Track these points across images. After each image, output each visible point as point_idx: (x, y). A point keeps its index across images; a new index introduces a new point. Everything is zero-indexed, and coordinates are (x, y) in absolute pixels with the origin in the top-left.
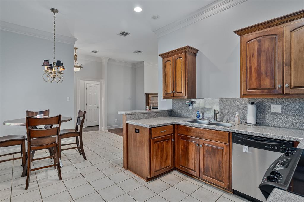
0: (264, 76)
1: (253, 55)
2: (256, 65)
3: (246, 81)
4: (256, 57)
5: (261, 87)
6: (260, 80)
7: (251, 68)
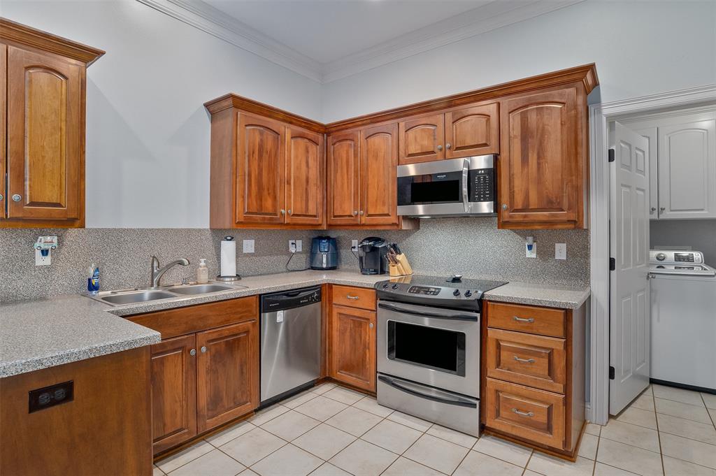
0: (266, 193)
1: (253, 153)
2: (257, 173)
3: (243, 197)
4: (257, 158)
5: (262, 210)
6: (261, 200)
7: (250, 175)
